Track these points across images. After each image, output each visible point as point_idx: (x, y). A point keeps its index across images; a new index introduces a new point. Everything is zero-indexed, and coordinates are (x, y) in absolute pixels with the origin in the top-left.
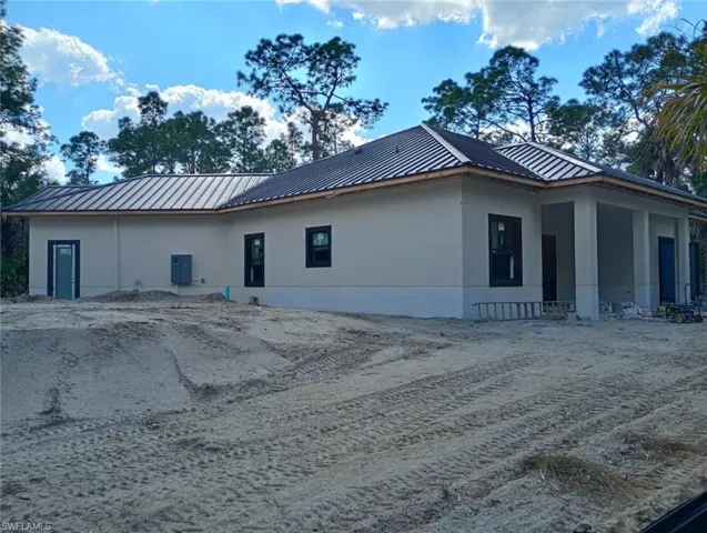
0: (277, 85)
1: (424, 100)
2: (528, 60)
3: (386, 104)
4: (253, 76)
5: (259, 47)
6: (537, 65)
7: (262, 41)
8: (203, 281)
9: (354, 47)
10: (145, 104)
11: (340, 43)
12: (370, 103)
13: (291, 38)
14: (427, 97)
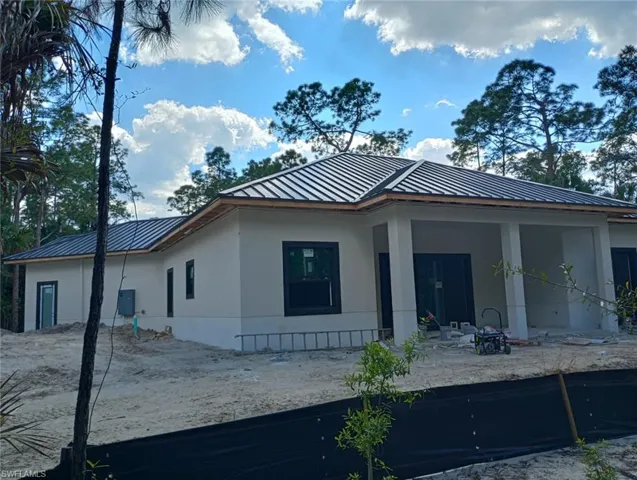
0: (308, 129)
1: (453, 123)
2: (541, 70)
3: (411, 132)
4: (284, 124)
5: (287, 98)
6: (554, 73)
7: (289, 92)
8: (143, 312)
9: (372, 84)
10: (212, 158)
11: (360, 83)
12: (393, 133)
13: (311, 87)
14: (455, 120)
